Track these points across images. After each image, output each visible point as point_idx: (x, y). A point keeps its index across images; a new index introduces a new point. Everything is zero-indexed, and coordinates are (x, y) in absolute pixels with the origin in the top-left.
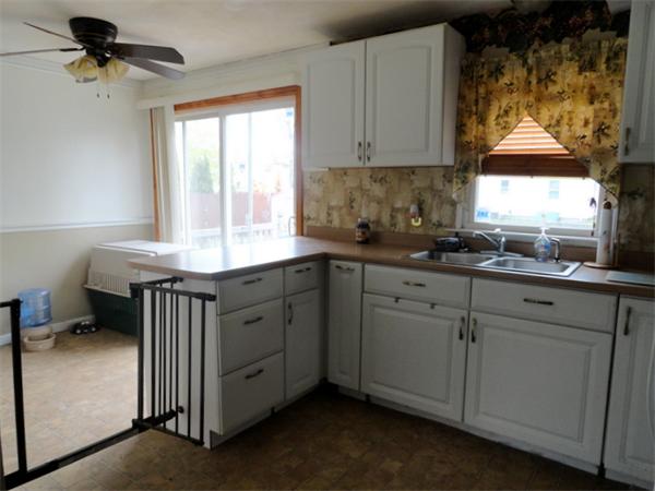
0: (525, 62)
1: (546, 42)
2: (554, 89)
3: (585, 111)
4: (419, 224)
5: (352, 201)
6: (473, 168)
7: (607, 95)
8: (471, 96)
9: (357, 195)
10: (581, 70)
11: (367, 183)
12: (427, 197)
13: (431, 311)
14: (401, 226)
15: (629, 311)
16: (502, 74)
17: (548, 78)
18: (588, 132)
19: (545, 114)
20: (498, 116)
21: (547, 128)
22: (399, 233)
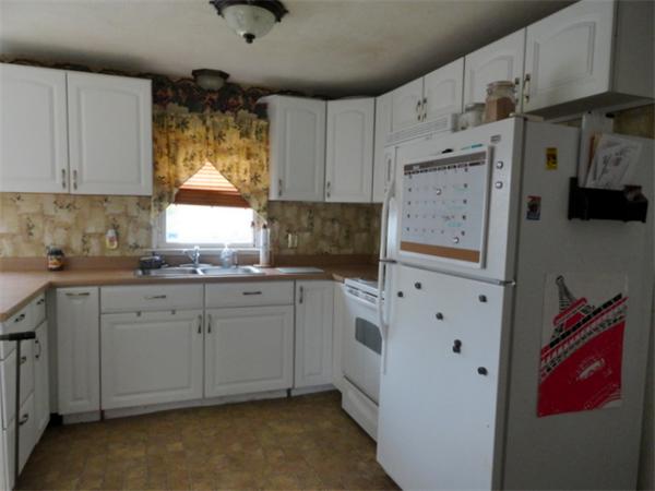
0: (204, 122)
1: (215, 110)
2: (224, 146)
3: (245, 164)
4: (115, 246)
5: (30, 228)
6: (167, 198)
7: (257, 155)
8: (163, 141)
9: (37, 222)
10: (242, 135)
11: (50, 210)
12: (122, 222)
13: (173, 317)
14: (95, 250)
15: (302, 289)
16: (187, 128)
17: (220, 137)
18: (247, 178)
19: (220, 162)
20: (186, 159)
21: (222, 172)
22: (93, 257)
